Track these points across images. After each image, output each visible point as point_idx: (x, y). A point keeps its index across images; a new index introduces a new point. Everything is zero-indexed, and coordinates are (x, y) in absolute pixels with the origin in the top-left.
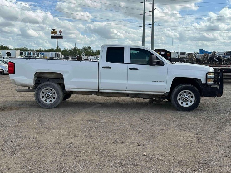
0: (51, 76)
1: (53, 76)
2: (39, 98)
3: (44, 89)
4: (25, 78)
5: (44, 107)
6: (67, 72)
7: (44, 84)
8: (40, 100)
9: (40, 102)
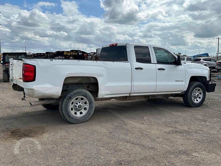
0: (74, 81)
1: (76, 81)
2: (69, 111)
3: (74, 99)
4: (50, 86)
5: (75, 122)
6: (101, 76)
7: (75, 92)
8: (70, 114)
9: (70, 116)
